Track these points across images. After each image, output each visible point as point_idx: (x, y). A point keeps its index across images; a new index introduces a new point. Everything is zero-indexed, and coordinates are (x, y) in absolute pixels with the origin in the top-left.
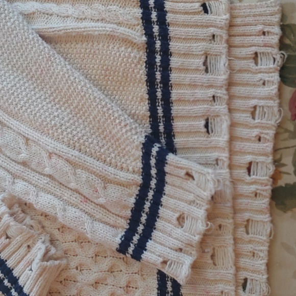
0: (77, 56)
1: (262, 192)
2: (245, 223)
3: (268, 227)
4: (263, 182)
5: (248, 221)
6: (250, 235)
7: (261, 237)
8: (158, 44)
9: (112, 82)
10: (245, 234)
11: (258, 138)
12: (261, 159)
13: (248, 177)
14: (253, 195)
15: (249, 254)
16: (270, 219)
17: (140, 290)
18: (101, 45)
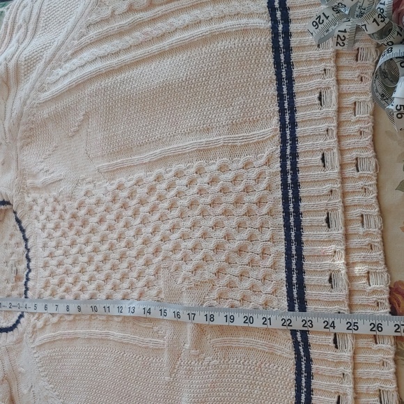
0: (218, 53)
1: (365, 130)
2: (354, 161)
3: (373, 162)
4: (365, 119)
5: (357, 159)
6: (360, 172)
7: (369, 172)
8: (280, 27)
9: (246, 71)
10: (356, 172)
11: (360, 78)
12: (363, 98)
13: (353, 118)
14: (359, 134)
15: (360, 190)
16: (374, 154)
17: (272, 255)
18: (237, 40)
